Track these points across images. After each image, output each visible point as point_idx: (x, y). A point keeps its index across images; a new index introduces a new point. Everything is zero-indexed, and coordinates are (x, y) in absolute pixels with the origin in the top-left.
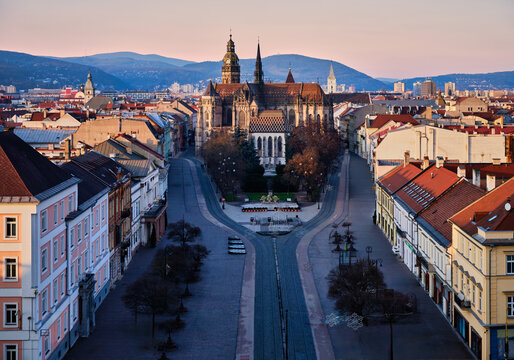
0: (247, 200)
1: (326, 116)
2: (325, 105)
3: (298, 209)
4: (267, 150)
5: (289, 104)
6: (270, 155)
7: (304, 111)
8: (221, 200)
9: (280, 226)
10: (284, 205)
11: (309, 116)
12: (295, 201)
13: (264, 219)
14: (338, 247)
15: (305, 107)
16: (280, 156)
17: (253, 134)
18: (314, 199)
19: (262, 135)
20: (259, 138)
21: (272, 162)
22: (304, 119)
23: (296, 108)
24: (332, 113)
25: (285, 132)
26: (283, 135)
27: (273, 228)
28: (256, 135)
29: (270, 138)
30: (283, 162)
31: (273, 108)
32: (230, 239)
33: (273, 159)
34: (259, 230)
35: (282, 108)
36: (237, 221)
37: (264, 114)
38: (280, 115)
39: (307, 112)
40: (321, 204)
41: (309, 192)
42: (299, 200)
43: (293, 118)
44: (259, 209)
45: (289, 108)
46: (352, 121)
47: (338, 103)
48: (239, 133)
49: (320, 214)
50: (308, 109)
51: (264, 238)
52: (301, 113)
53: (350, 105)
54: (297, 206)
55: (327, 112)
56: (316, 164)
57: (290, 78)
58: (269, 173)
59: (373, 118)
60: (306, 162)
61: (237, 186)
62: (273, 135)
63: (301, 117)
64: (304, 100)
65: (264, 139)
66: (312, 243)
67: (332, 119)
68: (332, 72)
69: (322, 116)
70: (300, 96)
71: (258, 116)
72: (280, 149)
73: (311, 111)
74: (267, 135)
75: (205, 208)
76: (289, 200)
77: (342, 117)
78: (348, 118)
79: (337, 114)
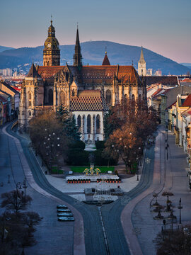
0: (71, 172)
1: (140, 96)
2: (139, 86)
3: (119, 181)
4: (86, 127)
5: (106, 85)
6: (89, 131)
7: (120, 91)
8: (46, 173)
9: (104, 196)
10: (105, 177)
11: (124, 96)
12: (115, 173)
13: (88, 190)
14: (159, 215)
15: (120, 88)
16: (98, 132)
17: (73, 113)
18: (133, 172)
19: (82, 114)
20: (79, 116)
21: (91, 138)
22: (120, 98)
23: (112, 89)
24: (145, 93)
25: (103, 111)
26: (101, 113)
27: (97, 198)
28: (76, 114)
29: (89, 116)
30: (101, 138)
31: (91, 88)
32: (58, 208)
33: (91, 136)
34: (85, 200)
35: (100, 88)
36: (63, 192)
37: (83, 94)
38: (98, 95)
39: (123, 93)
40: (140, 176)
41: (128, 165)
42: (119, 172)
43: (109, 98)
44: (83, 181)
45: (106, 89)
46: (163, 101)
47: (150, 84)
48: (62, 111)
49: (139, 185)
50: (123, 90)
51: (90, 206)
52: (117, 93)
53: (160, 86)
54: (118, 178)
55: (141, 92)
56: (135, 139)
57: (106, 62)
58: (90, 148)
59: (185, 97)
60: (126, 137)
61: (61, 160)
62: (92, 114)
63: (117, 97)
64: (120, 82)
65: (84, 117)
66: (135, 211)
67: (146, 99)
68: (142, 57)
69: (136, 96)
70: (116, 78)
71: (78, 96)
72: (98, 126)
73: (126, 92)
74: (86, 114)
75: (33, 180)
76: (110, 172)
77: (154, 97)
78: (160, 98)
79: (149, 94)
